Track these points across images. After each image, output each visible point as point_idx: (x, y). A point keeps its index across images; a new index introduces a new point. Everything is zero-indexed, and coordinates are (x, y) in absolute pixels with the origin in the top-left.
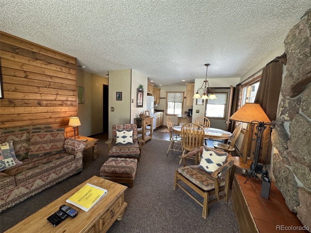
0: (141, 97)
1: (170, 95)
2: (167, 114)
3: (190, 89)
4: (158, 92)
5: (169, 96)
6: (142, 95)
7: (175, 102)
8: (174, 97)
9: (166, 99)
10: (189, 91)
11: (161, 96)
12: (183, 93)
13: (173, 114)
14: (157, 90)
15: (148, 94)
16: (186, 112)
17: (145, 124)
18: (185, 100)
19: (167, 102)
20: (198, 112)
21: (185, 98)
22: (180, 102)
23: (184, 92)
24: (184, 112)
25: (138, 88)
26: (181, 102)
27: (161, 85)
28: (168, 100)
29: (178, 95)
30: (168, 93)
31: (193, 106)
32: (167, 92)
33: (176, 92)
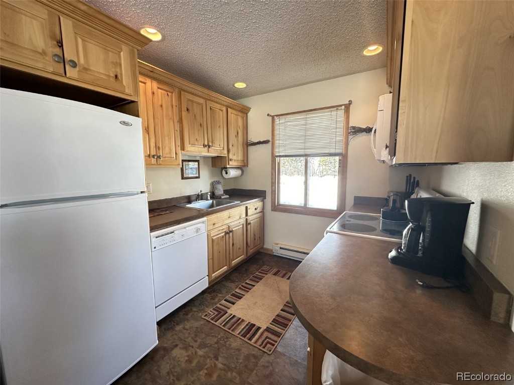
1: (287, 130)
5: (282, 132)
7: (306, 156)
8: (302, 133)
9: (270, 145)
11: (254, 137)
12: (341, 113)
13: (302, 204)
14: (228, 107)
19: (274, 157)
22: (331, 155)
23: (347, 107)
26: (335, 155)
28: (280, 152)
30: (277, 120)
32: (273, 117)
33: (311, 110)
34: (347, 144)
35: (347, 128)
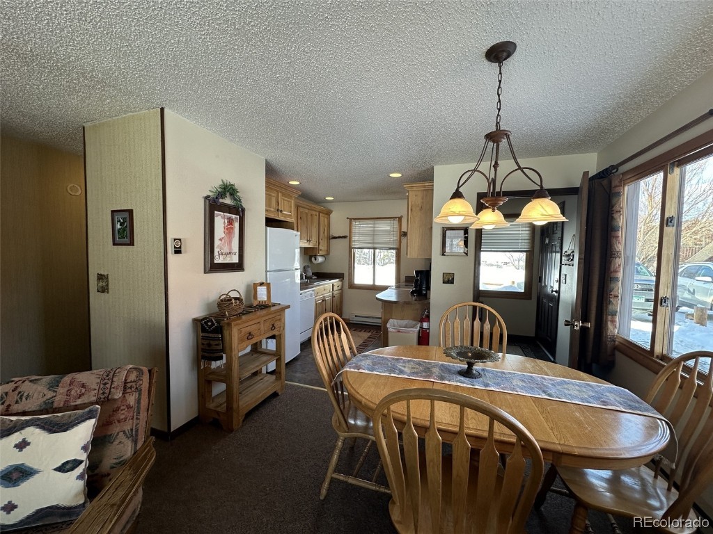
0: (229, 230)
1: (360, 229)
2: (352, 286)
3: (419, 201)
4: (322, 219)
5: (357, 231)
6: (237, 225)
7: (375, 248)
8: (371, 233)
9: (348, 239)
10: (414, 209)
11: (334, 233)
12: (396, 222)
13: (371, 283)
14: (319, 212)
15: (271, 222)
16: (409, 280)
17: (241, 341)
18: (404, 240)
19: (351, 248)
20: (449, 279)
21: (405, 234)
22: (390, 249)
23: (400, 219)
24: (403, 278)
25: (210, 194)
26: (393, 249)
27: (332, 198)
28: (355, 244)
29: (385, 226)
30: (354, 223)
31: (430, 259)
32: (351, 219)
33: (377, 218)
34: (400, 242)
35: (400, 232)
